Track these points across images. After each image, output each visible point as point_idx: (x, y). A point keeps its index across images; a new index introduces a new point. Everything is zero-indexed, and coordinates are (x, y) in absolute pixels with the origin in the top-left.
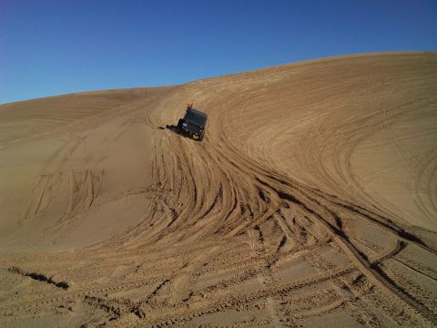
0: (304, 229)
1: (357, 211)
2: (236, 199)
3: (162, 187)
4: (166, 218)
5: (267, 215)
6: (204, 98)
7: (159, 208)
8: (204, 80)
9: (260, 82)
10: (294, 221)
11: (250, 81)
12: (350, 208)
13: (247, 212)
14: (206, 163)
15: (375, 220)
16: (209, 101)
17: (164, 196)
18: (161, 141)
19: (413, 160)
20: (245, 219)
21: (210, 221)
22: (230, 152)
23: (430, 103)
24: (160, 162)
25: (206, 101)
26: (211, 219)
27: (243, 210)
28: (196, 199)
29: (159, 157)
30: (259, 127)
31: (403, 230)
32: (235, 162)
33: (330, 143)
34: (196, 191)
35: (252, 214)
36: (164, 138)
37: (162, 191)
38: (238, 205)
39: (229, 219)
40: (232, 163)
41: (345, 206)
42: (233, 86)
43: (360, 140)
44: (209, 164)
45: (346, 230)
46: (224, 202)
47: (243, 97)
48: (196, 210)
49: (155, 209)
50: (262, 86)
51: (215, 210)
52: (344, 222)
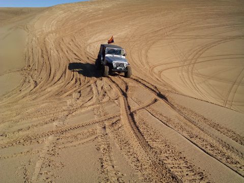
0: (106, 92)
1: (140, 82)
2: (74, 75)
3: (30, 68)
4: (30, 86)
5: (89, 84)
6: (64, 15)
7: (27, 80)
8: (65, 4)
9: (99, 7)
10: (102, 88)
11: (93, 6)
12: (137, 81)
13: (78, 82)
14: (59, 54)
15: (148, 87)
16: (67, 17)
17: (31, 73)
18: (32, 40)
19: (182, 54)
20: (76, 86)
21: (55, 88)
22: (76, 48)
23: (192, 23)
24: (30, 53)
25: (65, 17)
26: (56, 87)
27: (76, 82)
28: (50, 75)
29: (30, 50)
30: (96, 33)
31: (160, 93)
32: (77, 54)
33: (137, 44)
34: (50, 70)
35: (80, 84)
36: (34, 39)
37: (31, 70)
38: (74, 79)
39: (67, 86)
40: (75, 54)
41: (134, 79)
42: (82, 9)
43: (154, 43)
44: (61, 54)
45: (129, 93)
46: (66, 77)
47: (88, 16)
48: (49, 82)
49: (25, 81)
50: (99, 10)
51: (61, 81)
52: (129, 88)
